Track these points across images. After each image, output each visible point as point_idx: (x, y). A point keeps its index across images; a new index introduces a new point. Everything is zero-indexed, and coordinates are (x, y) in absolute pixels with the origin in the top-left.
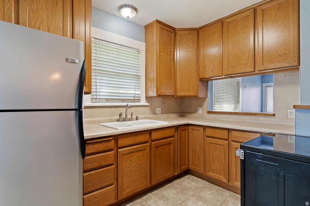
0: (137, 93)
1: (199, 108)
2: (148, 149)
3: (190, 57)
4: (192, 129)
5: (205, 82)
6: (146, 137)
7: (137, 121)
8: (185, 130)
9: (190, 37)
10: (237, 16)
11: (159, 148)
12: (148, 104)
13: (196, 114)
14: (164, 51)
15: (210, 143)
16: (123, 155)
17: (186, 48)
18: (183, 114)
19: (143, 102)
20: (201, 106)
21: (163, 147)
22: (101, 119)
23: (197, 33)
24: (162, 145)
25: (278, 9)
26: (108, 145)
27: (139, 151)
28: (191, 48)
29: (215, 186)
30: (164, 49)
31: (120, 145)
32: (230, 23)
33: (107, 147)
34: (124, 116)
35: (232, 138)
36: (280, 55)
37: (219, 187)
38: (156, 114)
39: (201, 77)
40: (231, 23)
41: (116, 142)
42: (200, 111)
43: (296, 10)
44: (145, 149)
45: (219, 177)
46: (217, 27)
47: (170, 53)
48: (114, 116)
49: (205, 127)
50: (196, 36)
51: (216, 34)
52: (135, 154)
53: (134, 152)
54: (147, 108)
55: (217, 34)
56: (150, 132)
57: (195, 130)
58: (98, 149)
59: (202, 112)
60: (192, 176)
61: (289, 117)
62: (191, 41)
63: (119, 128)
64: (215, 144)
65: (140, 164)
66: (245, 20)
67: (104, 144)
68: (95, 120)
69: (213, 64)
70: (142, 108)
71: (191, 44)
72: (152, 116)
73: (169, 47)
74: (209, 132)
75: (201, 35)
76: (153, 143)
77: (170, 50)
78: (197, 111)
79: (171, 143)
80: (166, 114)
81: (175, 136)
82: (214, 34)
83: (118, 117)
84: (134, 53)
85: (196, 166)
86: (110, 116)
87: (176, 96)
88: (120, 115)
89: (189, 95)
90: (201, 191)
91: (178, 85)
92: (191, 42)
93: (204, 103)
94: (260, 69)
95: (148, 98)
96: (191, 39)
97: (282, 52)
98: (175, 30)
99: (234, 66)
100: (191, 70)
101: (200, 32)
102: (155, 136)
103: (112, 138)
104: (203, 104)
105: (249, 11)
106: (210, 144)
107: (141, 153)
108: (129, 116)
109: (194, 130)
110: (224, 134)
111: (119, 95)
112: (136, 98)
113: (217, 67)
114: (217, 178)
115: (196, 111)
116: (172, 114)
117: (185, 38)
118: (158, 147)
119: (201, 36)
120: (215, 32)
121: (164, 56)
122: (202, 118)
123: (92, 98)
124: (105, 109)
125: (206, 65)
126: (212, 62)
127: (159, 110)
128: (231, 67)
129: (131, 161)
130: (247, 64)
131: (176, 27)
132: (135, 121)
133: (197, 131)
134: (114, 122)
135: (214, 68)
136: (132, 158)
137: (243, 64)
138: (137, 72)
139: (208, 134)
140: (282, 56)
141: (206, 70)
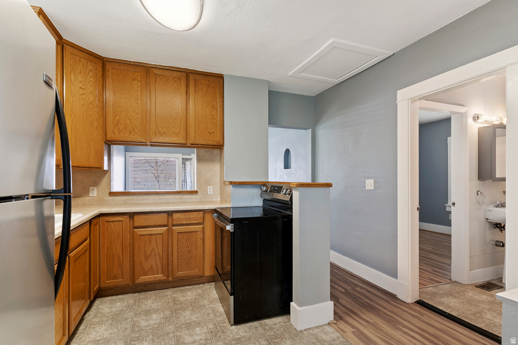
1: (91, 188)
3: (90, 101)
4: (107, 222)
8: (97, 224)
9: (90, 66)
11: (77, 262)
15: (140, 235)
17: (84, 83)
20: (96, 184)
23: (101, 65)
24: (79, 257)
25: (208, 86)
28: (91, 86)
29: (148, 292)
32: (157, 76)
35: (172, 222)
36: (209, 133)
39: (108, 138)
40: (159, 77)
42: (94, 193)
45: (156, 277)
46: (138, 72)
49: (132, 215)
50: (101, 70)
51: (136, 82)
55: (138, 81)
57: (113, 221)
59: (98, 194)
61: (209, 193)
62: (91, 74)
64: (150, 235)
66: (176, 81)
69: (131, 123)
71: (91, 79)
74: (138, 221)
75: (110, 72)
76: (72, 255)
78: (88, 192)
79: (86, 250)
81: (87, 239)
82: (134, 80)
85: (115, 277)
89: (89, 166)
90: (139, 306)
92: (91, 76)
93: (102, 179)
94: (191, 142)
96: (91, 70)
97: (211, 130)
98: (61, 41)
99: (164, 132)
100: (92, 123)
101: (108, 66)
102: (73, 240)
105: (181, 73)
106: (141, 237)
109: (111, 223)
110: (163, 219)
113: (139, 129)
114: (152, 279)
115: (85, 194)
117: (81, 65)
118: (76, 260)
120: (136, 79)
125: (119, 121)
126: (130, 119)
128: (160, 133)
130: (178, 133)
131: (65, 37)
133: (115, 223)
135: (133, 128)
137: (174, 132)
139: (136, 224)
140: (211, 134)
141: (119, 129)
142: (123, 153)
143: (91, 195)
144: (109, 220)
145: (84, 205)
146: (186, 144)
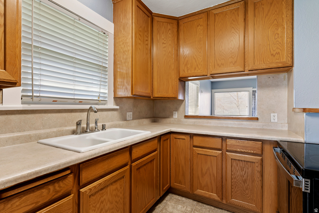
0: (102, 91)
1: (174, 112)
2: (127, 175)
3: (169, 51)
4: (175, 138)
7: (104, 131)
8: (167, 139)
9: (169, 27)
10: (225, 7)
11: (141, 170)
12: (118, 107)
13: (172, 119)
14: (140, 38)
15: (198, 154)
16: (90, 196)
17: (165, 39)
18: (155, 119)
19: (111, 105)
20: (177, 109)
21: (145, 167)
22: (42, 131)
23: (176, 23)
24: (145, 165)
25: (271, 4)
26: (60, 187)
27: (115, 182)
28: (170, 40)
29: (205, 205)
30: (140, 35)
31: (83, 181)
32: (216, 16)
33: (57, 192)
34: (84, 125)
35: (226, 147)
36: (272, 55)
37: (209, 207)
38: (126, 120)
39: (181, 76)
40: (218, 16)
42: (176, 116)
43: (290, 7)
44: (123, 177)
45: (210, 195)
46: (201, 18)
47: (147, 43)
48: (66, 126)
49: (192, 135)
50: (176, 27)
51: (199, 27)
52: (109, 188)
53: (107, 186)
54: (115, 113)
55: (201, 26)
57: (179, 139)
59: (178, 117)
60: (173, 195)
61: (272, 121)
62: (170, 32)
64: (206, 155)
65: (116, 202)
66: (234, 13)
67: (51, 187)
68: (29, 135)
69: (196, 61)
70: (110, 113)
71: (170, 35)
72: (122, 123)
73: (146, 34)
74: (197, 141)
75: (182, 26)
76: (134, 164)
77: (146, 39)
78: (172, 115)
79: (154, 159)
80: (138, 120)
81: (157, 150)
82: (198, 26)
83: (74, 127)
84: (99, 34)
85: (180, 183)
86: (61, 127)
87: (152, 98)
88: (78, 124)
89: (168, 96)
91: (155, 83)
92: (170, 33)
93: (180, 106)
95: (118, 99)
96: (170, 29)
97: (274, 51)
98: (151, 15)
99: (222, 64)
100: (170, 66)
101: (181, 23)
102: (136, 153)
103: (69, 172)
105: (239, 3)
106: (199, 155)
107: (117, 185)
108: (92, 125)
110: (217, 143)
112: (101, 99)
113: (201, 65)
114: (207, 196)
115: (170, 116)
118: (139, 168)
119: (181, 28)
120: (199, 24)
121: (140, 44)
122: (179, 123)
123: (23, 96)
124: (50, 115)
125: (187, 61)
127: (129, 115)
128: (218, 65)
129: (102, 202)
130: (236, 62)
131: (154, 11)
132: (101, 132)
133: (181, 140)
135: (197, 65)
136: (104, 197)
137: (232, 62)
138: (102, 62)
139: (195, 144)
140: (274, 56)
141: (187, 68)
142: (210, 90)
143: (174, 117)
144: (176, 137)
145: (170, 123)
146: (244, 71)
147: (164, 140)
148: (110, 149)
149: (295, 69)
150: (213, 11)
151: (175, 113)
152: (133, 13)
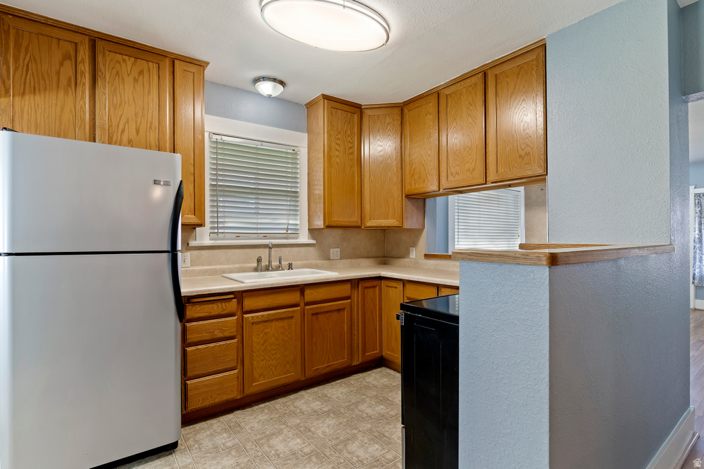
0: (291, 222)
1: (411, 248)
2: (298, 317)
5: (419, 200)
6: (294, 297)
7: (291, 271)
8: (374, 287)
9: (388, 120)
10: (459, 84)
11: (320, 316)
12: (314, 242)
13: (407, 260)
14: (338, 147)
16: (253, 323)
17: (382, 140)
18: (386, 259)
19: (304, 238)
20: (414, 244)
21: (327, 315)
22: (226, 266)
23: (399, 112)
24: (327, 312)
25: (518, 74)
26: (225, 306)
27: (282, 319)
28: (390, 139)
30: (338, 144)
31: (246, 308)
32: (449, 97)
33: (224, 310)
34: (265, 263)
36: (520, 156)
38: (330, 259)
39: (407, 192)
41: (240, 303)
42: (413, 255)
44: (292, 317)
46: (430, 103)
47: (351, 151)
48: (249, 263)
49: (405, 282)
50: (399, 118)
51: (428, 116)
52: (273, 323)
53: (272, 321)
54: (311, 249)
55: (430, 115)
56: (301, 288)
57: (391, 287)
58: (210, 313)
59: (416, 256)
62: (389, 127)
63: (246, 281)
65: (283, 340)
66: (470, 92)
67: (219, 304)
68: (215, 269)
70: (303, 249)
71: (389, 132)
72: (320, 262)
73: (349, 139)
74: (411, 291)
75: (407, 116)
76: (307, 307)
77: (350, 145)
78: (409, 253)
79: (344, 309)
80: (350, 260)
81: (352, 298)
82: (427, 115)
83: (255, 265)
84: (287, 153)
85: (393, 350)
86: (244, 263)
87: (363, 228)
88: (259, 260)
89: (387, 225)
91: (367, 206)
92: (390, 129)
94: (494, 179)
95: (313, 231)
96: (389, 123)
97: (523, 150)
98: (361, 108)
99: (456, 173)
100: (390, 179)
101: (406, 111)
102: (310, 295)
103: (232, 296)
104: (418, 240)
105: (476, 77)
107: (285, 323)
108: (275, 263)
111: (258, 227)
112: (289, 232)
115: (405, 254)
116: (363, 260)
117: (379, 122)
118: (317, 314)
119: (407, 118)
120: (428, 112)
121: (337, 156)
122: (416, 267)
123: (211, 233)
124: (233, 251)
125: (414, 170)
126: (423, 165)
127: (335, 252)
128: (452, 174)
129: (266, 334)
130: (474, 169)
132: (286, 271)
134: (248, 272)
136: (268, 330)
137: (469, 169)
138: (291, 187)
139: (408, 295)
140: (523, 158)
141: (415, 180)
143: (411, 257)
145: (405, 266)
146: (486, 184)
147: (367, 288)
148: (272, 284)
149: (549, 178)
150: (443, 91)
151: (413, 251)
152: (326, 120)
